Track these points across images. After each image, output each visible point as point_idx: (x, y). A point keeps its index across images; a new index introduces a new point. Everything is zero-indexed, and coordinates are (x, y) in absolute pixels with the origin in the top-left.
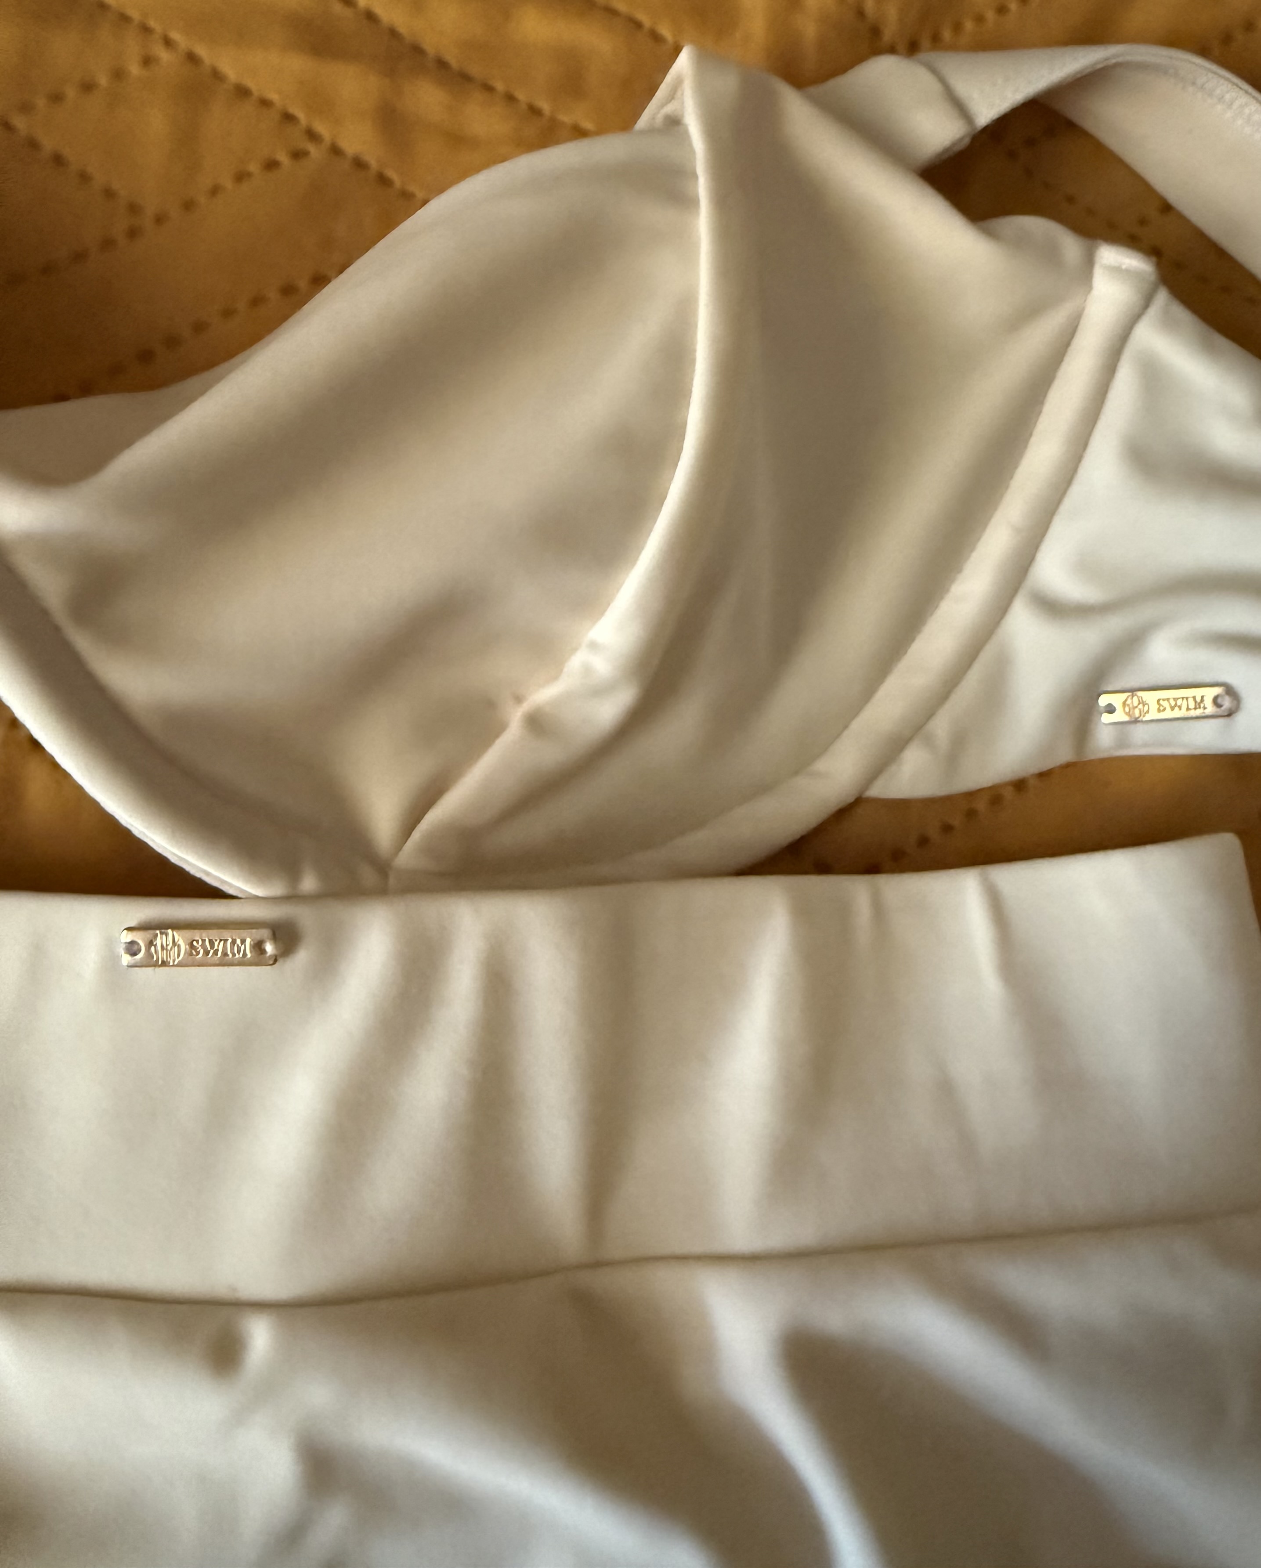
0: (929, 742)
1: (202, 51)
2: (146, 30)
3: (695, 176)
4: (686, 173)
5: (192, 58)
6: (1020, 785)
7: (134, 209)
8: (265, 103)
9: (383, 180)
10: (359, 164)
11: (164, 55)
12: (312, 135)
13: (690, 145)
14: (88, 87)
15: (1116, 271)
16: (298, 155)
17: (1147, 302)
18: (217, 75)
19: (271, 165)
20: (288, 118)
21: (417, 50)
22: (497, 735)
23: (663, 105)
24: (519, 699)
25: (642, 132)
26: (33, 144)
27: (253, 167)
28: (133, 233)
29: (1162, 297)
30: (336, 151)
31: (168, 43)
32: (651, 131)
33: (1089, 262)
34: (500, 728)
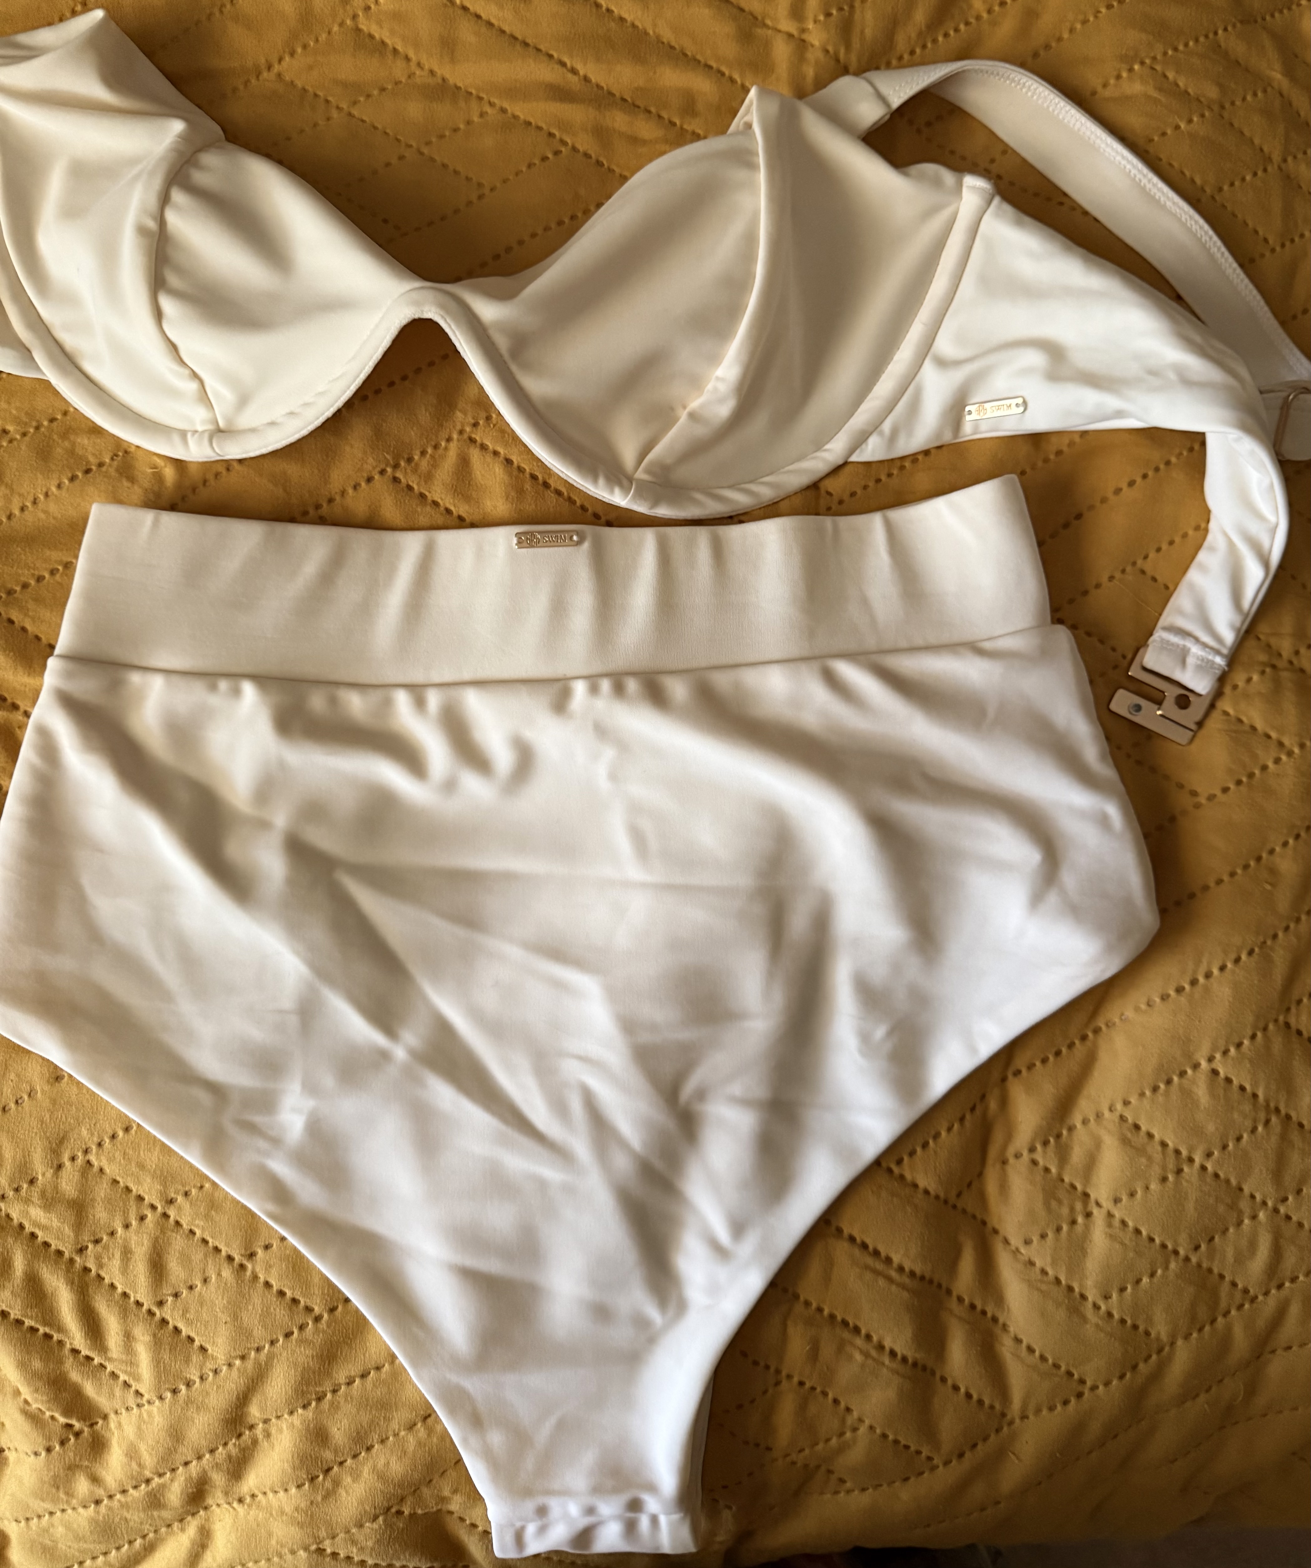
0: (881, 434)
1: (506, 105)
2: (480, 99)
3: (758, 155)
4: (754, 153)
5: (503, 111)
6: (926, 453)
7: (480, 185)
8: (539, 128)
9: (599, 164)
10: (587, 155)
11: (489, 110)
12: (563, 142)
13: (756, 138)
14: (456, 130)
15: (973, 188)
16: (557, 153)
17: (989, 203)
18: (515, 117)
19: (544, 159)
20: (551, 135)
21: (611, 94)
22: (676, 423)
23: (743, 117)
24: (685, 407)
25: (731, 134)
26: (432, 160)
27: (537, 161)
28: (481, 197)
29: (997, 200)
30: (574, 149)
31: (491, 104)
32: (737, 133)
33: (960, 185)
34: (675, 420)
